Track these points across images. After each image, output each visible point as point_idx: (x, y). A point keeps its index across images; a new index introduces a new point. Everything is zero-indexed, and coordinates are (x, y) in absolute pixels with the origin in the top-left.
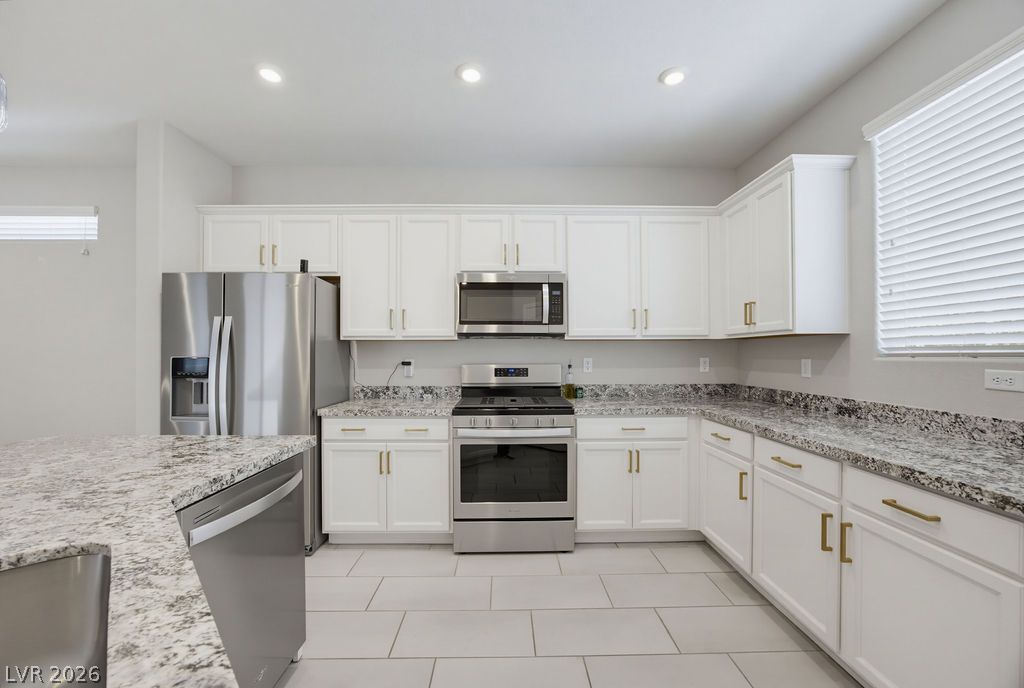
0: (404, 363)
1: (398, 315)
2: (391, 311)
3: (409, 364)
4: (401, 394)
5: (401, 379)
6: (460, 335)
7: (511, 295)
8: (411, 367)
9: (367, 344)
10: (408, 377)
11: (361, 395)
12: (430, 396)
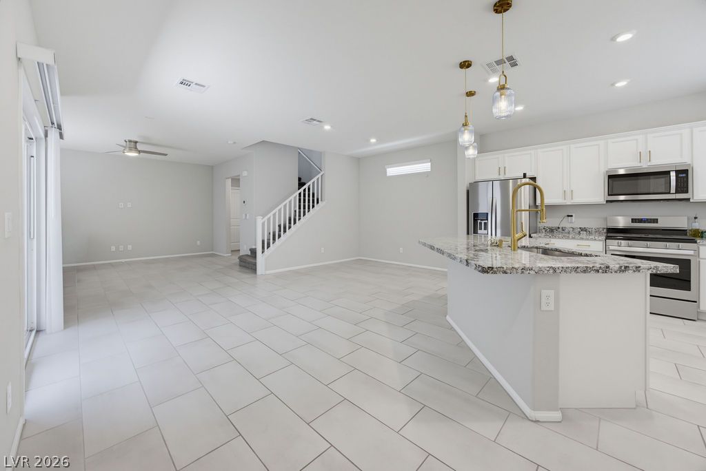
0: (568, 216)
1: (568, 194)
2: (565, 191)
3: (572, 216)
4: (567, 231)
5: (566, 224)
6: (607, 201)
7: (637, 179)
8: (573, 218)
9: (550, 207)
10: (571, 222)
11: (544, 231)
12: (585, 232)
